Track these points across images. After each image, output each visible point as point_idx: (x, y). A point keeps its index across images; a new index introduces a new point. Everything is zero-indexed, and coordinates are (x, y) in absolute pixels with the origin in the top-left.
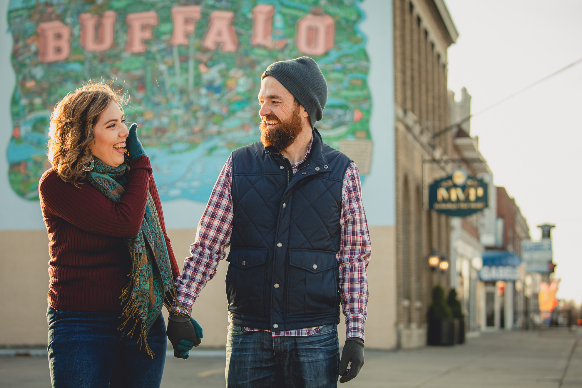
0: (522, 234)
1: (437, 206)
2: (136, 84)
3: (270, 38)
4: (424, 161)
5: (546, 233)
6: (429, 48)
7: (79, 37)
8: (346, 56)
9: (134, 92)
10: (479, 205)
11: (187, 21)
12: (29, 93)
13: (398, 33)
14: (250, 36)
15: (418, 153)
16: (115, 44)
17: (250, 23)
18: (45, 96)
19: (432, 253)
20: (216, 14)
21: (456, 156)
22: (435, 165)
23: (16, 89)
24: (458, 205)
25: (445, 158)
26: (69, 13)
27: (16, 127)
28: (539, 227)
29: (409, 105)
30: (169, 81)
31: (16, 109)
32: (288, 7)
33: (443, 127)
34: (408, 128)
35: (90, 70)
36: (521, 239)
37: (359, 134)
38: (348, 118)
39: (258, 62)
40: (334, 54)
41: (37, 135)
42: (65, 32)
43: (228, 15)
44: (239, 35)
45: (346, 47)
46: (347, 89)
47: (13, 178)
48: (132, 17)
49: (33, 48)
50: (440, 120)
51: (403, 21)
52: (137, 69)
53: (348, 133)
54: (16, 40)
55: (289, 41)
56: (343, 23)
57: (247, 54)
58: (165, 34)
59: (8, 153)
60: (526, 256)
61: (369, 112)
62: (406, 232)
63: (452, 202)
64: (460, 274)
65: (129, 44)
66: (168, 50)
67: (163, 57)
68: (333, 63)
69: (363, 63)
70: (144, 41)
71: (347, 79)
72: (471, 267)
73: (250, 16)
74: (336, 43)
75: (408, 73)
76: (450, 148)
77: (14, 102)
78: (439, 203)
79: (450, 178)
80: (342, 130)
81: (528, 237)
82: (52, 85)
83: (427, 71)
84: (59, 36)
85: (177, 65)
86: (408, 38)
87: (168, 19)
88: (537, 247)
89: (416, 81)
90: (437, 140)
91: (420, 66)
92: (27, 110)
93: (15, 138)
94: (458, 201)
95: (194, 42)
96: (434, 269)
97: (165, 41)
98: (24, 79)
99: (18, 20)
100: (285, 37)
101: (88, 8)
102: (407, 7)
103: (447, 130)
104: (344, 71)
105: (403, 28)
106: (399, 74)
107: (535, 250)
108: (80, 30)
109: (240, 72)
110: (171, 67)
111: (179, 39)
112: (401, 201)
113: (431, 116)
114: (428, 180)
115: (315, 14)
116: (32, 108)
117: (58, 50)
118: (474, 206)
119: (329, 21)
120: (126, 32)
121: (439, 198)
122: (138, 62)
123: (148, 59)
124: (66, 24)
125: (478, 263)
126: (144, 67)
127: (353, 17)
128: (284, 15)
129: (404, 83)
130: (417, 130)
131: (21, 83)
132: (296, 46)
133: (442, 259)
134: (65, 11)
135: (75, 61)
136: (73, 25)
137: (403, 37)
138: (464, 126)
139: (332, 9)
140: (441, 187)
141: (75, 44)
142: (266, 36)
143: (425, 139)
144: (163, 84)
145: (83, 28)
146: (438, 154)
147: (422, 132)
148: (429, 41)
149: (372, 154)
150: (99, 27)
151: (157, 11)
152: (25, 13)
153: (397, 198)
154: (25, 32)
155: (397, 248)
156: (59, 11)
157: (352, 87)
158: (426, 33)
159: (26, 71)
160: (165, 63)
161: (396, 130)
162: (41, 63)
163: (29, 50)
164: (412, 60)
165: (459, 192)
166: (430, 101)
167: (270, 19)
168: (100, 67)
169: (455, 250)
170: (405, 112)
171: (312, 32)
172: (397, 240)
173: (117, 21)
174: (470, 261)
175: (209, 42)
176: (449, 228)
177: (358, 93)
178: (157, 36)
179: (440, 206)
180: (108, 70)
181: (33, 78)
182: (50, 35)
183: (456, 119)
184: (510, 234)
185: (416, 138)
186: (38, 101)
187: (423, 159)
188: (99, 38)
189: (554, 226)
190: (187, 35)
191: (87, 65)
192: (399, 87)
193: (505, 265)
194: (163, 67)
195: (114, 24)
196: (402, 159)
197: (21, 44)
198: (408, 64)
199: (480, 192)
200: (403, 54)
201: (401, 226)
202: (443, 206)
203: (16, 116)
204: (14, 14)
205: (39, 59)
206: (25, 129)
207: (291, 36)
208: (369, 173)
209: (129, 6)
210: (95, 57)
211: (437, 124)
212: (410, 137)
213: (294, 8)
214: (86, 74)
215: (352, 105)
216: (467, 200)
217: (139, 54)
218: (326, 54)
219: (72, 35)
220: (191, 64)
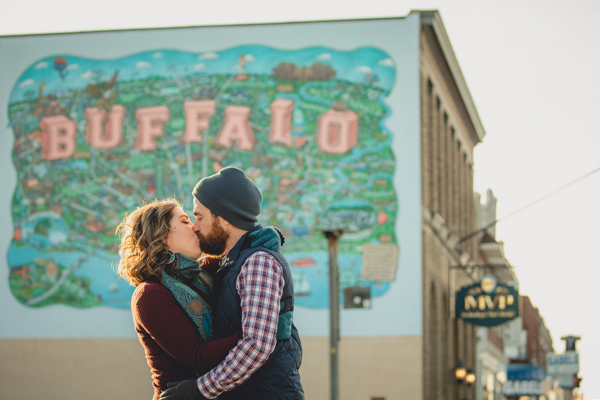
0: (546, 347)
1: (464, 315)
2: (145, 183)
3: (288, 135)
4: (450, 268)
5: (571, 345)
6: (456, 146)
7: (85, 132)
8: (371, 154)
9: (144, 192)
10: (510, 314)
11: (200, 117)
12: (31, 193)
13: (426, 130)
14: (268, 133)
15: (445, 258)
16: (123, 141)
17: (268, 119)
18: (48, 195)
19: (458, 365)
20: (231, 109)
21: (481, 263)
22: (461, 271)
23: (17, 188)
24: (487, 314)
25: (472, 264)
26: (74, 107)
27: (17, 229)
28: (562, 339)
29: (436, 208)
30: (181, 181)
31: (17, 209)
32: (309, 102)
33: (469, 232)
34: (436, 232)
35: (97, 169)
36: (545, 352)
37: (383, 238)
38: (372, 220)
39: (277, 161)
40: (357, 153)
41: (39, 238)
42: (70, 128)
43: (245, 110)
44: (256, 131)
45: (370, 144)
46: (371, 189)
47: (14, 282)
48: (141, 112)
49: (36, 144)
50: (466, 224)
51: (431, 118)
52: (146, 167)
53: (371, 237)
54: (17, 136)
55: (310, 138)
56: (367, 119)
57: (264, 152)
58: (176, 130)
59: (9, 256)
60: (551, 369)
61: (394, 214)
62: (433, 342)
63: (481, 311)
64: (485, 388)
65: (138, 141)
66: (181, 148)
67: (174, 155)
68: (356, 162)
69: (389, 162)
70: (154, 137)
71: (371, 179)
72: (496, 381)
73: (267, 111)
74: (359, 140)
75: (436, 173)
76: (476, 254)
77: (16, 202)
78: (466, 311)
79: (478, 285)
80: (366, 233)
81: (552, 350)
82: (55, 184)
83: (453, 171)
84: (63, 132)
85: (190, 163)
86: (435, 136)
87: (180, 114)
88: (563, 360)
89: (443, 182)
90: (464, 245)
91: (447, 166)
92: (29, 211)
93: (17, 241)
94: (487, 309)
95: (208, 139)
96: (461, 381)
97: (176, 138)
98: (26, 177)
99: (19, 114)
100: (305, 134)
101: (94, 101)
102: (434, 102)
103: (473, 234)
104: (368, 170)
105: (430, 125)
106: (426, 174)
107: (561, 363)
108: (86, 125)
109: (258, 172)
110: (183, 166)
111: (192, 135)
112: (428, 309)
113: (457, 219)
114: (455, 287)
115: (337, 109)
116: (34, 208)
117: (63, 147)
118: (503, 315)
119: (352, 117)
120: (135, 128)
121: (467, 306)
122: (148, 161)
123: (158, 156)
124: (70, 119)
125: (502, 376)
126: (155, 166)
127: (378, 113)
128: (304, 111)
129: (431, 184)
130: (444, 233)
131: (23, 182)
132: (316, 144)
133: (469, 371)
134: (70, 105)
135: (80, 159)
136: (79, 120)
137: (430, 134)
138: (490, 231)
139: (355, 104)
140: (469, 294)
141: (80, 141)
142: (284, 132)
143: (452, 243)
144: (174, 183)
145: (89, 124)
146: (464, 260)
147: (449, 236)
148: (455, 139)
149: (397, 259)
150: (106, 122)
151: (168, 106)
152: (27, 107)
153: (424, 306)
154: (27, 127)
155: (424, 359)
156: (63, 105)
157: (376, 188)
158: (453, 131)
159: (28, 169)
160: (177, 162)
161: (424, 233)
162: (44, 161)
163: (31, 147)
164: (439, 160)
165: (488, 299)
166: (457, 203)
167: (289, 115)
168: (107, 165)
169: (481, 362)
170: (433, 214)
171: (334, 128)
172: (424, 350)
173: (125, 115)
174: (495, 374)
175: (224, 139)
176: (475, 339)
177: (383, 194)
178: (168, 132)
179: (467, 315)
180: (115, 168)
181: (35, 176)
182: (54, 130)
183: (482, 223)
184: (534, 346)
185: (443, 243)
186: (40, 201)
187: (450, 265)
188: (106, 134)
189: (579, 338)
190: (200, 132)
191: (93, 163)
192: (427, 187)
193: (529, 379)
194: (174, 166)
195: (122, 120)
196: (429, 263)
197: (22, 140)
198: (435, 163)
199: (511, 300)
200: (431, 152)
201: (428, 336)
202: (471, 315)
203: (17, 217)
204: (15, 108)
205: (42, 156)
206: (26, 231)
207: (311, 133)
208: (394, 279)
209: (138, 100)
210: (102, 154)
211: (463, 228)
212: (437, 241)
213: (315, 103)
214: (93, 173)
215: (376, 207)
216: (496, 308)
217: (149, 152)
218: (349, 152)
219: (77, 130)
220: (205, 163)
